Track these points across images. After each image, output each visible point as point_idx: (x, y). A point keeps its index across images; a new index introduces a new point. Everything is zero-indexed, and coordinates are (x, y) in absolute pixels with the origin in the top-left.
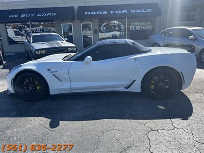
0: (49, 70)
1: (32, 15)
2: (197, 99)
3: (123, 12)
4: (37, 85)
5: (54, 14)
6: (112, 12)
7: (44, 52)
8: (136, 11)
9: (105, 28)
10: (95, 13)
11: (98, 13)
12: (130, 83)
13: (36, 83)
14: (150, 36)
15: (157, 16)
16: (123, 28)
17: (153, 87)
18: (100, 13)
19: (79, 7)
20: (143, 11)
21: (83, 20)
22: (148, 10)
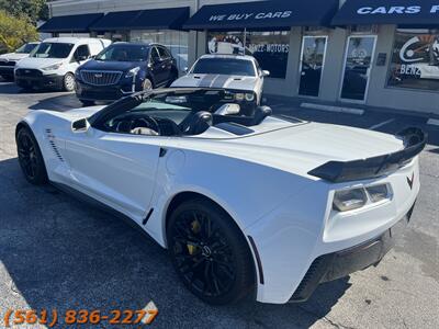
1: (247, 16)
5: (287, 14)
6: (434, 9)
10: (384, 11)
11: (392, 10)
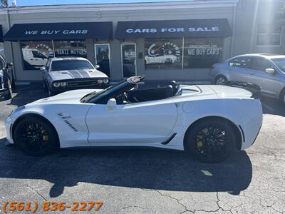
0: (60, 115)
1: (56, 32)
2: (264, 164)
3: (178, 30)
4: (44, 134)
5: (85, 32)
6: (163, 30)
7: (65, 84)
8: (196, 29)
9: (153, 52)
10: (140, 31)
11: (144, 31)
12: (169, 137)
13: (42, 132)
14: (214, 66)
15: (227, 37)
16: (179, 52)
17: (200, 144)
18: (147, 31)
19: (119, 23)
20: (206, 29)
21: (124, 40)
22: (214, 29)
